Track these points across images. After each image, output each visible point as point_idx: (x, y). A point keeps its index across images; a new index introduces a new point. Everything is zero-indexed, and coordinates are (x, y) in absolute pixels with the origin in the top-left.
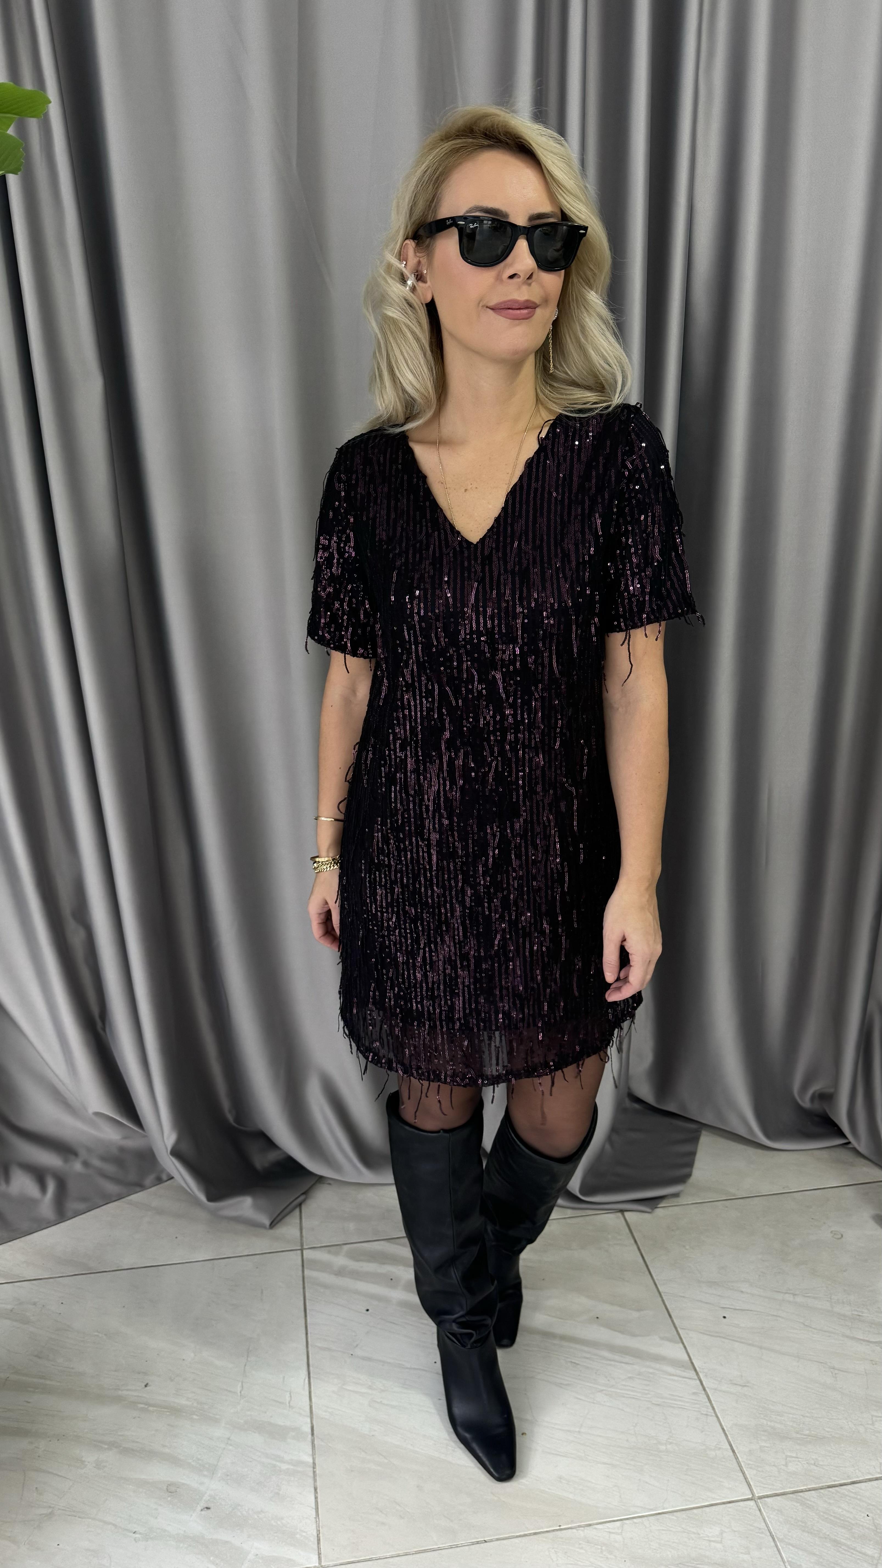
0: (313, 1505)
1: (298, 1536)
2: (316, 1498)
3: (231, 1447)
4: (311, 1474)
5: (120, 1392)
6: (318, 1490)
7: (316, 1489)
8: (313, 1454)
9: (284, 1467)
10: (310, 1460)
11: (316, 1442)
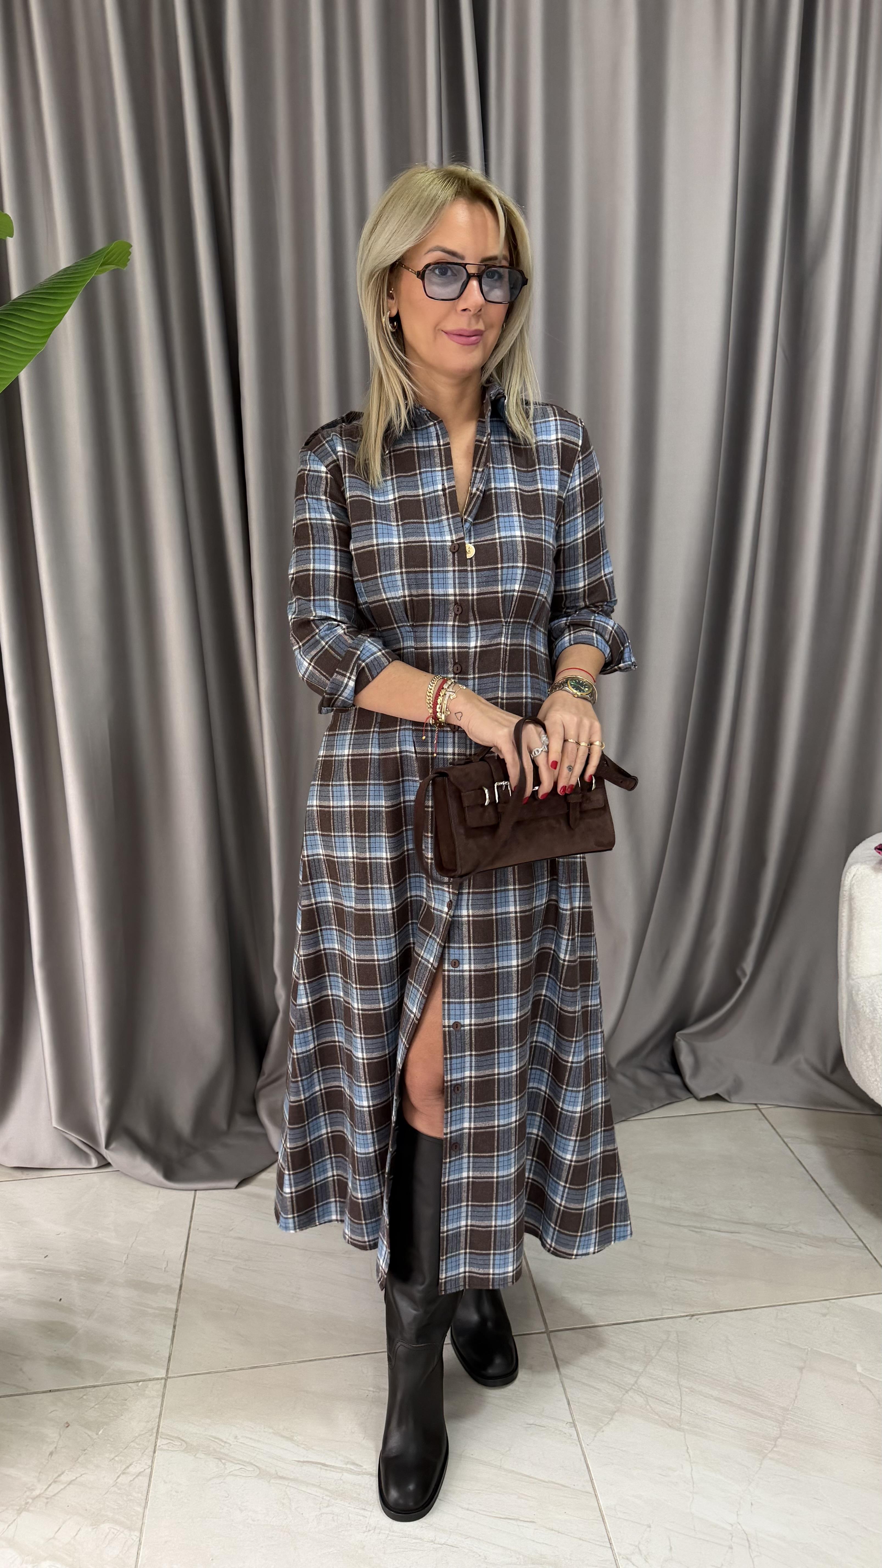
0: (170, 1337)
1: (152, 1357)
2: (174, 1332)
3: (108, 1298)
4: (173, 1316)
5: (22, 1262)
6: (177, 1327)
7: (174, 1327)
8: (178, 1302)
9: (150, 1311)
10: (174, 1307)
11: (182, 1295)
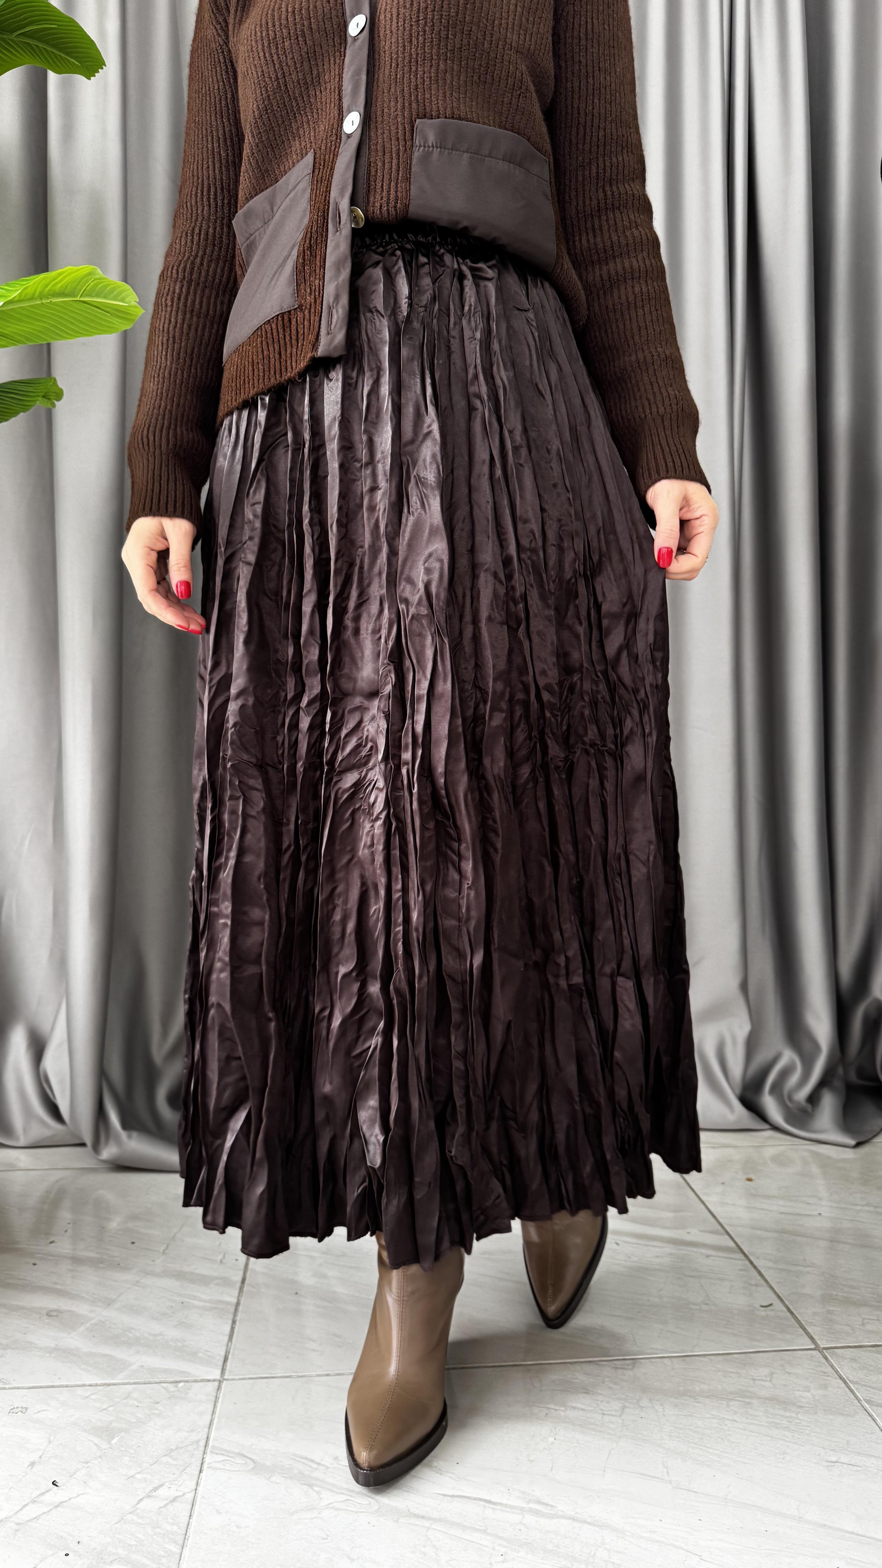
0: (227, 1333)
1: (200, 1355)
2: (232, 1329)
3: (137, 1287)
4: (232, 1311)
5: (16, 1246)
6: (237, 1323)
7: (234, 1322)
8: (239, 1297)
9: (199, 1304)
10: (234, 1300)
11: (245, 1289)
